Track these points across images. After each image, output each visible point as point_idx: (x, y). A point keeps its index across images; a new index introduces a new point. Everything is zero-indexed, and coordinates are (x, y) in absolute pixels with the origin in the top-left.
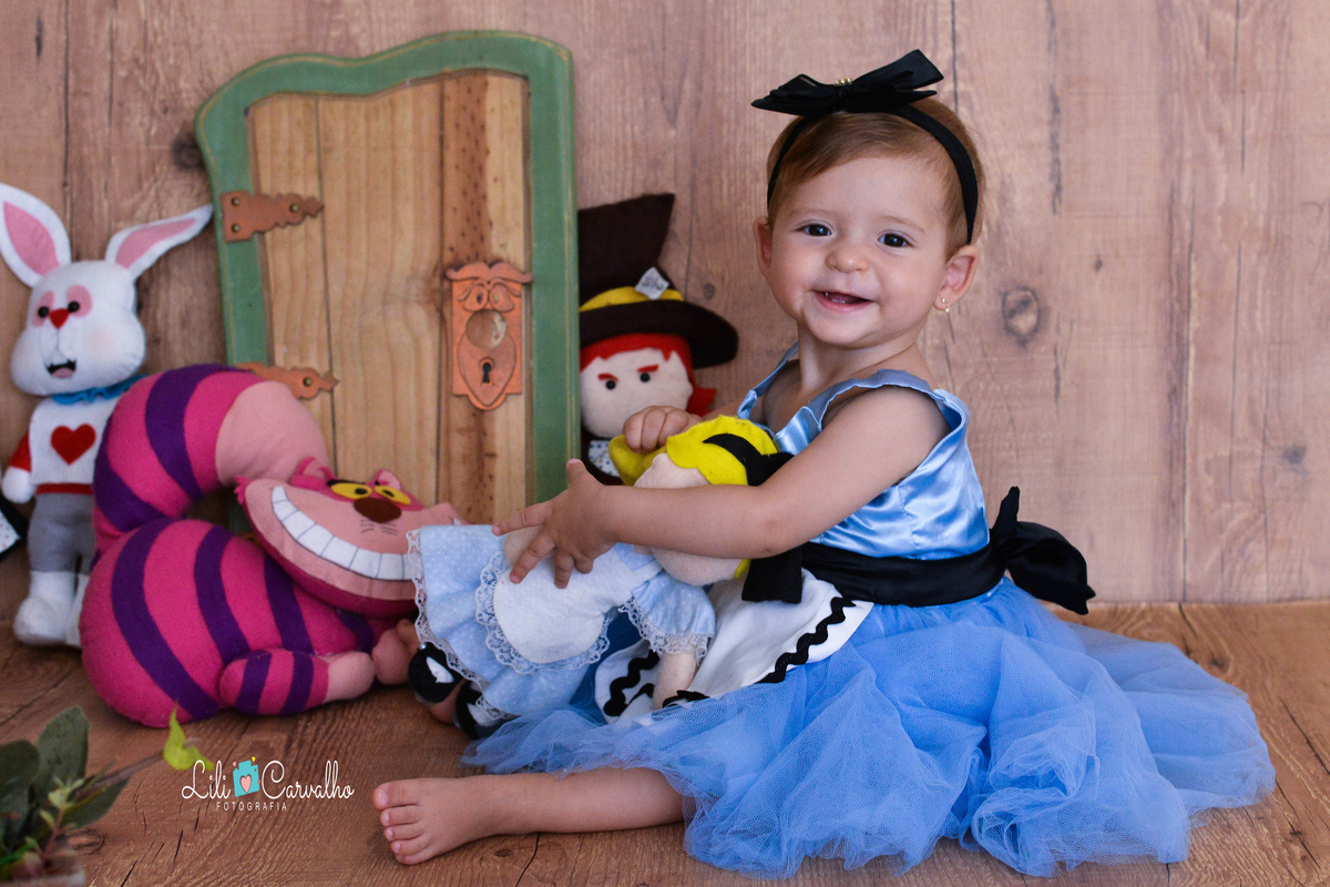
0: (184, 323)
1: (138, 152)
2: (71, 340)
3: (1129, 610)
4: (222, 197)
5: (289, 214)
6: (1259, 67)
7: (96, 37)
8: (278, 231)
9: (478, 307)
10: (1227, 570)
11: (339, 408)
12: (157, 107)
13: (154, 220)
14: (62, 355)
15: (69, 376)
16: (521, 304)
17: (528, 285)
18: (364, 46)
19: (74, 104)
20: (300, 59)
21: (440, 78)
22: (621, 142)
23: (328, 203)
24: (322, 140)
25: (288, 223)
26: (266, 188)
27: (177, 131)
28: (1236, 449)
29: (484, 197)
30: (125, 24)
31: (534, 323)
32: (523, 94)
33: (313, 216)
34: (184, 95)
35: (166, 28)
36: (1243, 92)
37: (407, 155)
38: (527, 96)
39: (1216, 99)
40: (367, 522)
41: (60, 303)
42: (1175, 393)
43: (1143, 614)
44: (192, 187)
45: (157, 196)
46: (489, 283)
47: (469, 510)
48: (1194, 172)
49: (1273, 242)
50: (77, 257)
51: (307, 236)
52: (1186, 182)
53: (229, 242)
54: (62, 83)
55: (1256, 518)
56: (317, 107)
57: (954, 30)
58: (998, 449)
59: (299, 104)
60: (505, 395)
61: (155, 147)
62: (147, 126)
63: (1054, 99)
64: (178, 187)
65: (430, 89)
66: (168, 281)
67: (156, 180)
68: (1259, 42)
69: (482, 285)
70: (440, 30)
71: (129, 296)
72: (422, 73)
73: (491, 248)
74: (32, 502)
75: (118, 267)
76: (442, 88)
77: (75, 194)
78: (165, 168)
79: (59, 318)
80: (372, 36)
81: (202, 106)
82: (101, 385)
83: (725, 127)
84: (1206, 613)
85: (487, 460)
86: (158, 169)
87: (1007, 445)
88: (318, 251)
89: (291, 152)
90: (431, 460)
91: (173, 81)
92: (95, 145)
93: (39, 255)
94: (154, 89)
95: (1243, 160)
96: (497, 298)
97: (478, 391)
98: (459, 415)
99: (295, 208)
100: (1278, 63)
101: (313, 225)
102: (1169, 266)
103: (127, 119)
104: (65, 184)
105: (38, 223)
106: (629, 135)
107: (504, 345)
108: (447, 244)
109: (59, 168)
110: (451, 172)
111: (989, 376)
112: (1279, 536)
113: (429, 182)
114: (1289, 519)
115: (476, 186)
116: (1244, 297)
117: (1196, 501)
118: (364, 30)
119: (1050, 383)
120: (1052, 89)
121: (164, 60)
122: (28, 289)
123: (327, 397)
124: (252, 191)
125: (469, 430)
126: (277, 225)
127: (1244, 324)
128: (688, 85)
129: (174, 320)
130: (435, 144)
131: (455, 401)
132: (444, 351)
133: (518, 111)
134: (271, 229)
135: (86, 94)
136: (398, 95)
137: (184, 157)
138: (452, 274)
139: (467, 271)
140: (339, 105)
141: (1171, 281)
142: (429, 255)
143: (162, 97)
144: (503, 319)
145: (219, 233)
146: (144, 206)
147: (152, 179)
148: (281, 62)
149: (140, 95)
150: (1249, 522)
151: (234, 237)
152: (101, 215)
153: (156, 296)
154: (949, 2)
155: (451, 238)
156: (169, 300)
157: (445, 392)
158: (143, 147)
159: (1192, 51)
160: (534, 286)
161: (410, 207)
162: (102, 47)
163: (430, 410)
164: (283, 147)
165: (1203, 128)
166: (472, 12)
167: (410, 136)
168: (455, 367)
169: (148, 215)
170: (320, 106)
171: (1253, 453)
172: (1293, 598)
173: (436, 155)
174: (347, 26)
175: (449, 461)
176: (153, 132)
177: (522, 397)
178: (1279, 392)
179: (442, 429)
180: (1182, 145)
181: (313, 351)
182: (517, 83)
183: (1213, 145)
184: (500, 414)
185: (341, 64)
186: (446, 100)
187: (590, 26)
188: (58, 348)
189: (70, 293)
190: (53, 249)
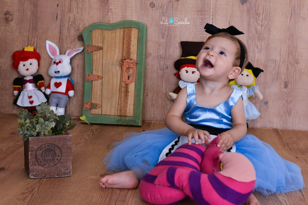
0: (77, 67)
1: (72, 37)
2: (59, 67)
4: (86, 45)
6: (265, 36)
7: (66, 17)
8: (95, 52)
9: (128, 67)
10: (253, 122)
11: (103, 82)
12: (76, 30)
14: (57, 70)
15: (58, 74)
16: (135, 67)
17: (137, 64)
18: (112, 22)
19: (62, 28)
20: (101, 23)
21: (124, 28)
22: (154, 41)
23: (104, 47)
24: (103, 37)
25: (97, 51)
26: (93, 44)
27: (79, 34)
29: (130, 48)
30: (71, 15)
31: (137, 70)
33: (101, 50)
34: (80, 28)
35: (78, 16)
36: (262, 40)
37: (118, 41)
38: (139, 32)
39: (257, 41)
41: (57, 61)
44: (81, 44)
45: (75, 45)
47: (124, 101)
48: (252, 53)
49: (265, 66)
50: (60, 54)
51: (100, 53)
54: (60, 25)
59: (100, 31)
60: (131, 82)
61: (75, 36)
62: (74, 33)
64: (78, 43)
65: (122, 30)
66: (75, 59)
67: (75, 42)
68: (265, 32)
69: (129, 63)
70: (125, 20)
71: (69, 61)
72: (121, 27)
73: (131, 57)
74: (50, 94)
75: (68, 56)
76: (124, 30)
77: (61, 44)
78: (76, 40)
79: (57, 64)
80: (113, 20)
81: (83, 30)
82: (63, 76)
83: (172, 40)
85: (127, 92)
86: (75, 40)
88: (102, 56)
89: (98, 39)
90: (118, 92)
91: (79, 25)
92: (65, 35)
93: (54, 53)
94: (76, 27)
95: (261, 52)
96: (131, 65)
97: (127, 81)
98: (123, 85)
99: (98, 48)
100: (268, 35)
101: (101, 51)
103: (70, 31)
104: (59, 42)
105: (54, 48)
106: (156, 40)
107: (132, 73)
108: (123, 56)
109: (58, 39)
110: (125, 44)
112: (262, 117)
113: (121, 45)
114: (264, 114)
115: (129, 46)
121: (78, 22)
122: (52, 59)
123: (101, 80)
124: (91, 44)
125: (125, 87)
126: (95, 51)
127: (259, 80)
128: (166, 32)
129: (76, 66)
130: (123, 39)
131: (123, 82)
132: (122, 74)
133: (137, 35)
134: (94, 51)
135: (64, 27)
136: (117, 30)
137: (80, 38)
138: (124, 61)
139: (126, 61)
140: (107, 31)
142: (120, 57)
143: (77, 28)
144: (132, 69)
145: (85, 51)
146: (72, 46)
147: (74, 42)
148: (97, 23)
149: (73, 27)
151: (87, 52)
152: (65, 47)
153: (73, 62)
154: (212, 21)
155: (124, 55)
156: (75, 63)
157: (121, 81)
158: (73, 36)
159: (253, 33)
160: (138, 64)
161: (118, 49)
162: (67, 19)
163: (119, 83)
164: (97, 38)
165: (254, 46)
166: (130, 17)
167: (118, 37)
168: (123, 77)
169: (73, 48)
170: (104, 31)
171: (259, 102)
172: (264, 127)
173: (123, 41)
174: (109, 18)
175: (121, 92)
176: (75, 34)
177: (134, 82)
178: (264, 92)
179: (120, 87)
180: (250, 48)
181: (100, 72)
182: (137, 30)
183: (256, 49)
184: (130, 85)
185: (107, 24)
186: (125, 32)
187: (150, 21)
188: (57, 69)
189: (59, 60)
190: (57, 52)
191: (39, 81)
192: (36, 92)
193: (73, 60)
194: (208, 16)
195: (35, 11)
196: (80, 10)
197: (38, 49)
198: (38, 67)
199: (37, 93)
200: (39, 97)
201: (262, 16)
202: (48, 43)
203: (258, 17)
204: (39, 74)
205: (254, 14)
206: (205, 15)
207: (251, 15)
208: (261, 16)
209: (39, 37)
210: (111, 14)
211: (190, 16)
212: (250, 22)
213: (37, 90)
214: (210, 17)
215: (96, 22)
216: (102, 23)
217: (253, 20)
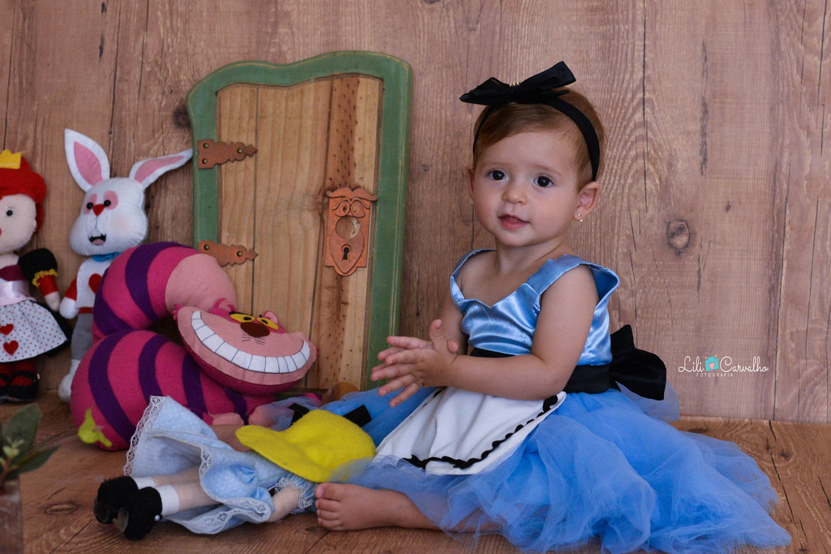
0: (173, 218)
1: (154, 115)
2: (105, 223)
3: (737, 423)
4: (199, 142)
5: (237, 154)
7: (134, 48)
8: (230, 164)
9: (343, 214)
10: (801, 402)
11: (257, 271)
12: (166, 89)
13: (160, 156)
14: (98, 231)
15: (101, 244)
16: (369, 213)
17: (374, 202)
18: (289, 58)
19: (119, 85)
20: (251, 64)
21: (332, 78)
22: (438, 120)
23: (259, 148)
24: (259, 112)
25: (235, 160)
26: (224, 138)
27: (177, 104)
28: (810, 326)
29: (353, 149)
31: (376, 225)
32: (380, 89)
33: (251, 156)
34: (183, 83)
35: (174, 43)
36: (823, 105)
37: (308, 123)
38: (382, 90)
39: (806, 108)
40: (247, 336)
41: (100, 201)
42: (773, 290)
43: (746, 425)
44: (184, 138)
45: (163, 142)
46: (351, 200)
47: (330, 335)
48: (791, 154)
50: (113, 174)
51: (246, 167)
52: (785, 159)
53: (200, 169)
54: (113, 74)
55: (822, 370)
56: (257, 93)
57: (644, 61)
58: (660, 318)
59: (247, 89)
60: (355, 268)
61: (163, 113)
62: (160, 100)
63: (705, 105)
64: (175, 136)
65: (325, 84)
67: (163, 133)
69: (347, 201)
70: (334, 50)
71: (140, 199)
72: (321, 75)
73: (354, 179)
75: (136, 182)
76: (332, 83)
77: (116, 139)
78: (169, 124)
79: (98, 210)
80: (294, 52)
81: (191, 90)
84: (786, 427)
86: (164, 126)
87: (666, 316)
88: (252, 177)
89: (240, 118)
90: (309, 304)
91: (177, 74)
92: (129, 110)
93: (91, 172)
94: (166, 78)
95: (822, 147)
96: (355, 209)
97: (339, 265)
98: (328, 278)
99: (240, 151)
101: (250, 161)
102: (773, 209)
103: (149, 96)
104: (110, 133)
105: (93, 155)
106: (444, 117)
107: (357, 237)
108: (328, 177)
109: (107, 123)
110: (333, 133)
111: (657, 273)
113: (320, 138)
115: (348, 142)
116: (820, 232)
117: (784, 357)
118: (290, 49)
119: (695, 279)
120: (703, 98)
121: (172, 62)
122: (84, 192)
123: (250, 263)
124: (215, 138)
125: (333, 287)
126: (229, 160)
127: (818, 248)
129: (168, 216)
130: (326, 116)
131: (326, 270)
132: (321, 240)
133: (376, 100)
134: (226, 162)
135: (126, 80)
136: (306, 87)
137: (180, 120)
138: (330, 194)
139: (339, 192)
140: (271, 91)
141: (773, 220)
142: (317, 183)
143: (170, 84)
144: (358, 222)
145: (195, 164)
146: (155, 147)
147: (161, 131)
149: (157, 82)
150: (817, 373)
151: (203, 166)
152: (130, 150)
153: (159, 201)
154: (642, 43)
155: (331, 173)
156: (165, 204)
157: (320, 265)
158: (157, 113)
159: (792, 79)
160: (378, 203)
161: (308, 153)
162: (137, 53)
163: (311, 274)
164: (236, 115)
165: (797, 126)
166: (354, 40)
167: (311, 112)
168: (328, 249)
169: (157, 153)
170: (260, 91)
171: (821, 329)
173: (326, 123)
174: (280, 46)
175: (320, 305)
176: (163, 105)
177: (366, 269)
179: (317, 289)
180: (783, 136)
181: (244, 236)
182: (377, 82)
183: (803, 137)
184: (352, 279)
185: (274, 67)
186: (334, 91)
187: (424, 51)
188: (96, 227)
189: (105, 196)
190: (100, 170)
191: (39, 271)
192: (27, 312)
193: (158, 194)
194: (627, 27)
195: (26, 31)
196: (179, 20)
197: (38, 159)
198: (35, 223)
199: (32, 313)
200: (38, 328)
201: (820, 20)
202: (72, 137)
203: (806, 24)
205: (792, 15)
206: (618, 23)
207: (783, 18)
208: (817, 19)
209: (41, 120)
210: (286, 30)
211: (565, 27)
212: (778, 44)
213: (30, 303)
214: (634, 28)
215: (236, 60)
216: (256, 64)
217: (788, 35)
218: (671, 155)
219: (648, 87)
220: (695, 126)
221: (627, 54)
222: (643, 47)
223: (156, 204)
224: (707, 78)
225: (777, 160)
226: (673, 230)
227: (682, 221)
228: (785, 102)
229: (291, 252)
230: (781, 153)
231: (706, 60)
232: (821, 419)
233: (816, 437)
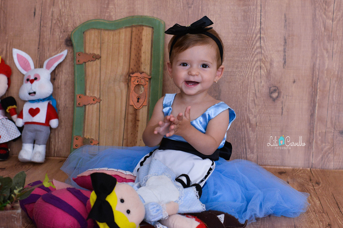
0: (65, 84)
1: (57, 41)
2: (34, 87)
3: (297, 169)
4: (76, 53)
5: (92, 58)
6: (338, 34)
7: (48, 13)
8: (89, 62)
9: (137, 84)
10: (323, 161)
11: (101, 106)
12: (62, 30)
14: (33, 90)
15: (34, 96)
16: (148, 83)
17: (150, 79)
18: (114, 18)
19: (42, 29)
20: (98, 20)
21: (132, 27)
23: (102, 56)
24: (102, 41)
25: (92, 61)
26: (87, 52)
27: (67, 37)
28: (327, 130)
29: (141, 57)
30: (56, 10)
31: (151, 88)
32: (152, 32)
33: (98, 59)
34: (69, 28)
35: (66, 11)
36: (333, 40)
38: (153, 32)
39: (326, 42)
41: (32, 78)
42: (312, 115)
43: (301, 170)
46: (140, 78)
47: (132, 134)
48: (320, 60)
49: (339, 78)
51: (96, 64)
52: (318, 62)
53: (77, 64)
54: (40, 23)
55: (331, 148)
56: (101, 32)
57: (261, 21)
58: (266, 127)
59: (97, 31)
60: (143, 106)
61: (61, 40)
62: (59, 35)
63: (285, 40)
65: (129, 29)
66: (62, 73)
67: (61, 49)
68: (338, 28)
69: (138, 78)
70: (133, 15)
71: (49, 77)
72: (128, 25)
73: (141, 69)
75: (46, 69)
76: (132, 29)
77: (41, 51)
78: (63, 45)
79: (32, 81)
80: (116, 16)
81: (73, 31)
82: (42, 98)
84: (317, 171)
85: (137, 121)
86: (61, 46)
87: (269, 126)
88: (99, 68)
89: (94, 43)
90: (123, 121)
91: (66, 24)
92: (46, 39)
94: (62, 26)
95: (332, 57)
96: (142, 82)
97: (136, 105)
98: (131, 110)
99: (94, 57)
101: (98, 61)
102: (313, 82)
103: (55, 33)
104: (39, 48)
105: (25, 59)
107: (143, 93)
108: (131, 68)
109: (37, 44)
110: (133, 50)
111: (265, 108)
112: (337, 153)
113: (127, 52)
114: (340, 148)
115: (139, 54)
116: (331, 92)
117: (316, 143)
118: (114, 14)
119: (280, 111)
120: (285, 37)
121: (65, 19)
123: (98, 104)
124: (83, 51)
125: (133, 114)
126: (89, 61)
127: (330, 98)
129: (63, 83)
130: (130, 43)
131: (130, 107)
132: (128, 94)
133: (150, 36)
134: (88, 62)
135: (45, 27)
136: (121, 30)
137: (68, 43)
138: (131, 75)
139: (134, 75)
140: (107, 32)
141: (312, 87)
142: (126, 70)
143: (64, 28)
144: (143, 87)
145: (75, 62)
147: (60, 48)
148: (93, 21)
149: (58, 27)
150: (329, 149)
151: (79, 63)
152: (47, 56)
153: (59, 77)
154: (260, 14)
155: (132, 66)
156: (62, 78)
157: (128, 104)
158: (58, 40)
159: (321, 30)
161: (122, 58)
162: (50, 15)
163: (124, 108)
164: (92, 42)
165: (323, 49)
166: (141, 11)
167: (123, 41)
168: (131, 98)
171: (331, 131)
172: (340, 169)
173: (130, 46)
174: (110, 13)
175: (128, 121)
176: (61, 37)
177: (147, 107)
178: (339, 116)
179: (126, 114)
180: (317, 53)
181: (96, 92)
182: (151, 29)
183: (325, 53)
184: (141, 111)
185: (108, 22)
186: (133, 32)
187: (170, 16)
188: (31, 88)
190: (30, 65)
191: (9, 106)
192: (4, 123)
193: (59, 74)
194: (254, 7)
195: (3, 5)
196: (67, 1)
197: (8, 59)
198: (7, 86)
199: (6, 124)
200: (9, 130)
201: (332, 5)
202: (16, 52)
203: (327, 7)
204: (10, 95)
205: (321, 3)
206: (250, 5)
207: (317, 4)
208: (331, 5)
209: (9, 42)
210: (112, 7)
211: (228, 7)
212: (315, 15)
213: (6, 119)
214: (256, 8)
215: (91, 19)
216: (100, 21)
217: (319, 11)
218: (271, 60)
219: (262, 32)
220: (281, 48)
221: (253, 18)
222: (260, 16)
223: (58, 78)
224: (286, 28)
225: (314, 63)
226: (272, 91)
227: (275, 87)
228: (318, 39)
229: (115, 99)
230: (316, 60)
231: (286, 21)
232: (331, 168)
233: (329, 175)
